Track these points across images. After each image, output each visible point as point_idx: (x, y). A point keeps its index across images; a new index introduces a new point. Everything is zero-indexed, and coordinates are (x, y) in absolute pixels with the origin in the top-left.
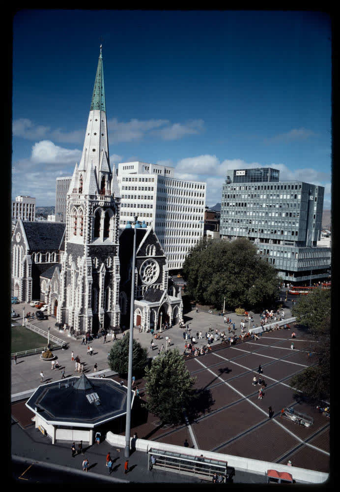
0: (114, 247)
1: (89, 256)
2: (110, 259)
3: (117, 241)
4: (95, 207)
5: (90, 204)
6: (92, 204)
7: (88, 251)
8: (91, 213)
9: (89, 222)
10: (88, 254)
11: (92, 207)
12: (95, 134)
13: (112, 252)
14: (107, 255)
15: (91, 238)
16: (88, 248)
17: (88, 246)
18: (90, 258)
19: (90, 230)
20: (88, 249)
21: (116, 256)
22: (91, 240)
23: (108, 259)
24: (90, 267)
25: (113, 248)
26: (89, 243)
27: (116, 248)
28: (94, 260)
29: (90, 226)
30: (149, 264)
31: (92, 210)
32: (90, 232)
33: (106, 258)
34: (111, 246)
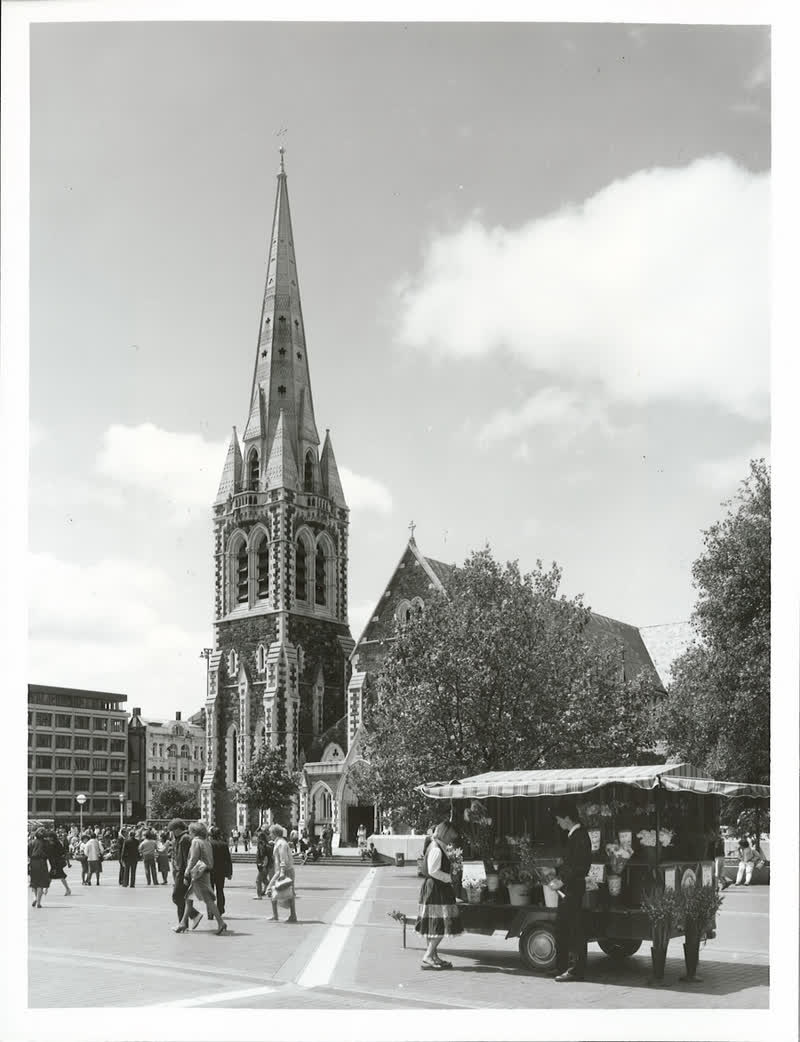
0: (269, 618)
1: (218, 649)
2: (265, 651)
3: (277, 601)
4: (228, 531)
5: (217, 527)
7: (218, 637)
8: (219, 549)
9: (217, 570)
10: (218, 645)
11: (222, 533)
13: (267, 631)
14: (256, 641)
15: (222, 605)
16: (218, 629)
17: (217, 625)
18: (220, 652)
19: (220, 587)
20: (217, 633)
21: (277, 640)
22: (222, 611)
23: (258, 652)
24: (213, 672)
25: (269, 621)
26: (218, 619)
27: (277, 619)
28: (229, 657)
29: (219, 579)
31: (222, 541)
32: (218, 592)
33: (255, 648)
34: (265, 616)
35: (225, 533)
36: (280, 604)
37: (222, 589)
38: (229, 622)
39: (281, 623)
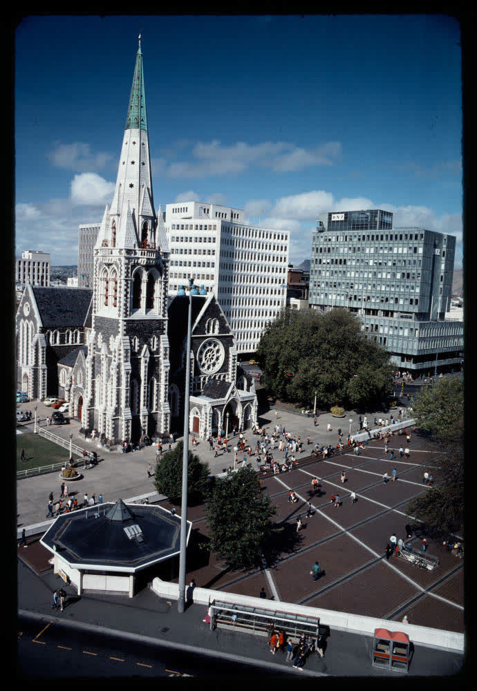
0: (160, 322)
1: (125, 335)
2: (156, 339)
3: (165, 313)
4: (134, 266)
5: (127, 261)
6: (129, 262)
7: (125, 328)
8: (127, 275)
9: (125, 287)
10: (125, 332)
11: (130, 266)
12: (133, 163)
13: (159, 329)
14: (152, 333)
15: (128, 309)
16: (125, 323)
17: (125, 321)
18: (128, 337)
19: (127, 298)
20: (125, 326)
21: (164, 334)
22: (128, 313)
23: (152, 339)
24: (127, 350)
26: (126, 317)
27: (164, 323)
28: (133, 340)
29: (127, 293)
30: (210, 345)
31: (130, 270)
32: (126, 301)
33: (150, 337)
34: (157, 320)
35: (132, 266)
36: (166, 315)
37: (129, 300)
38: (134, 321)
39: (167, 325)
